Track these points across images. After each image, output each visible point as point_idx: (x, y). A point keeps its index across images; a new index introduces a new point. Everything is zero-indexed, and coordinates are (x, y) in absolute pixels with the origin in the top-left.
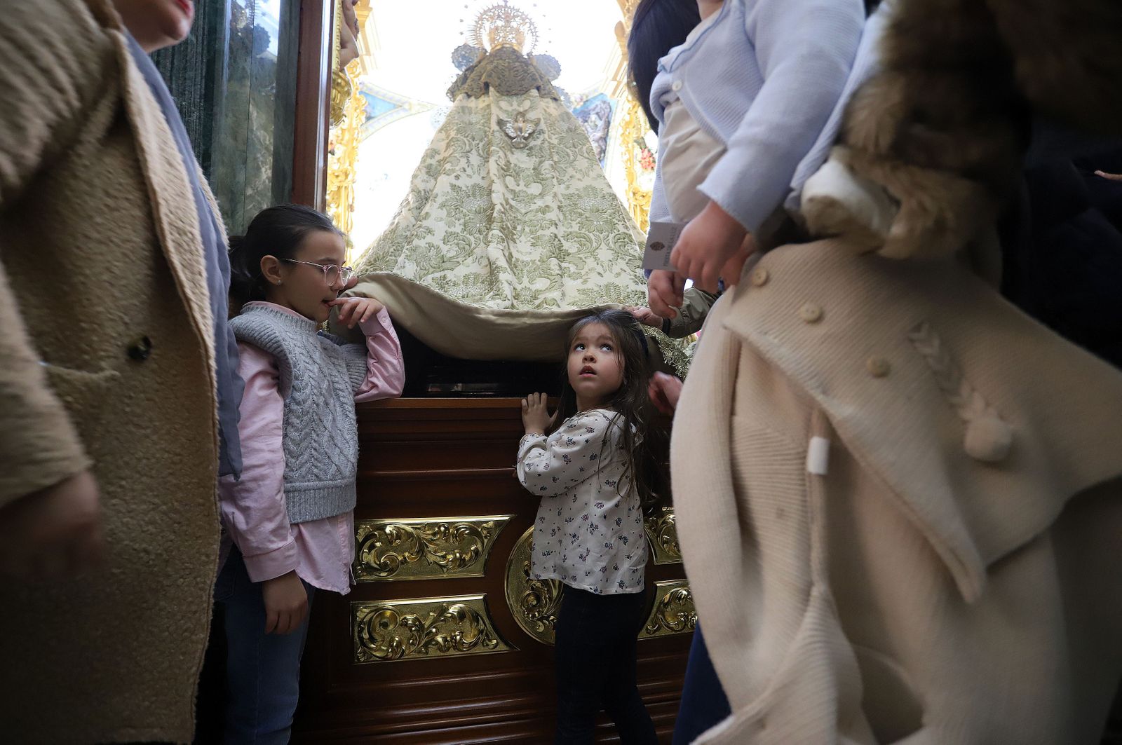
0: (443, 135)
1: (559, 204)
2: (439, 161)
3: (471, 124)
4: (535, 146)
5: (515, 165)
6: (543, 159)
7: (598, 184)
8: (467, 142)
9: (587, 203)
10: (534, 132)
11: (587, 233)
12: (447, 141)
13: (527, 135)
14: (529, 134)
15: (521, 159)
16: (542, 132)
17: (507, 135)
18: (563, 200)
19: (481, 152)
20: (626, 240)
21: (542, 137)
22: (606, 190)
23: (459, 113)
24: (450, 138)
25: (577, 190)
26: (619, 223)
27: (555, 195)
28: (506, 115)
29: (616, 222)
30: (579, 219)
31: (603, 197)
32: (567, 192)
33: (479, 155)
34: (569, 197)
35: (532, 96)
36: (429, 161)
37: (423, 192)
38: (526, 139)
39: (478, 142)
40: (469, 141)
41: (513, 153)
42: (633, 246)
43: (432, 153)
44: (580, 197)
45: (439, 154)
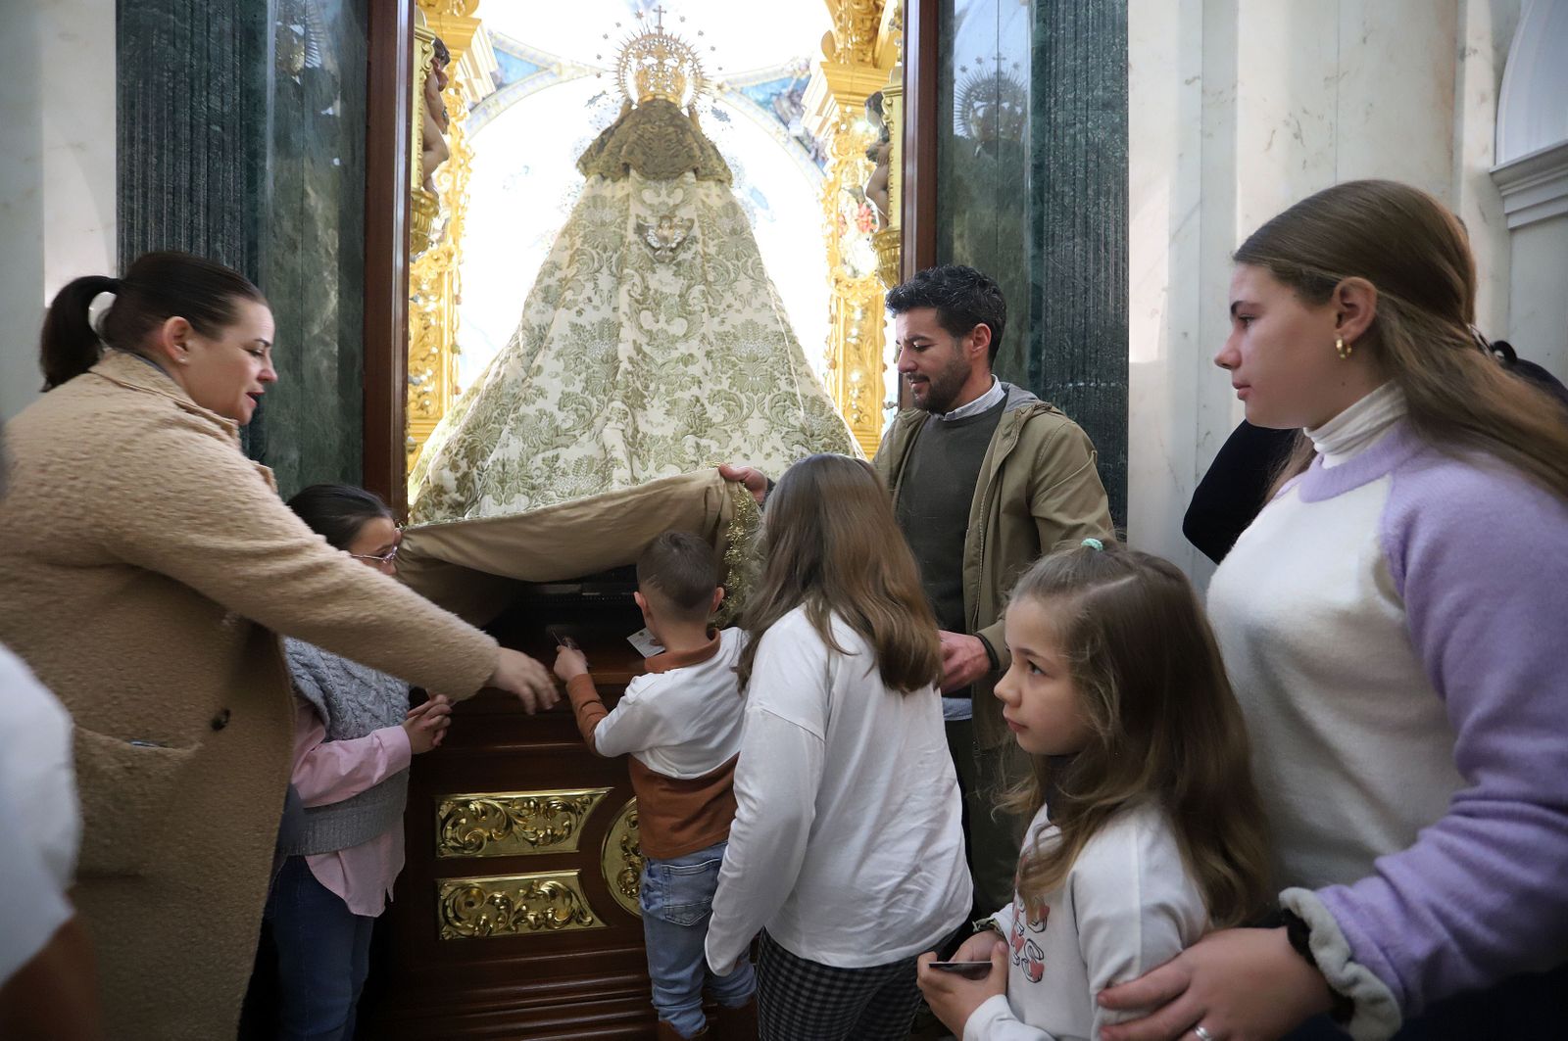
0: (567, 241)
1: (709, 348)
2: (560, 280)
3: (603, 224)
4: (685, 260)
5: (656, 291)
6: (693, 282)
7: (764, 318)
8: (596, 256)
9: (744, 348)
10: (685, 239)
11: (738, 393)
12: (570, 252)
13: (674, 245)
14: (679, 244)
15: (664, 281)
16: (694, 240)
17: (649, 245)
18: (714, 341)
19: (614, 269)
20: (787, 403)
21: (694, 248)
22: (772, 327)
23: (589, 207)
24: (575, 248)
25: (734, 327)
26: (783, 377)
27: (704, 337)
28: (650, 212)
29: (778, 375)
30: (731, 372)
31: (766, 338)
32: (721, 329)
33: (612, 274)
34: (722, 337)
35: (686, 184)
36: (547, 281)
37: (537, 329)
38: (672, 250)
39: (611, 253)
40: (598, 254)
41: (654, 272)
42: (796, 411)
43: (551, 268)
44: (736, 338)
45: (560, 269)
